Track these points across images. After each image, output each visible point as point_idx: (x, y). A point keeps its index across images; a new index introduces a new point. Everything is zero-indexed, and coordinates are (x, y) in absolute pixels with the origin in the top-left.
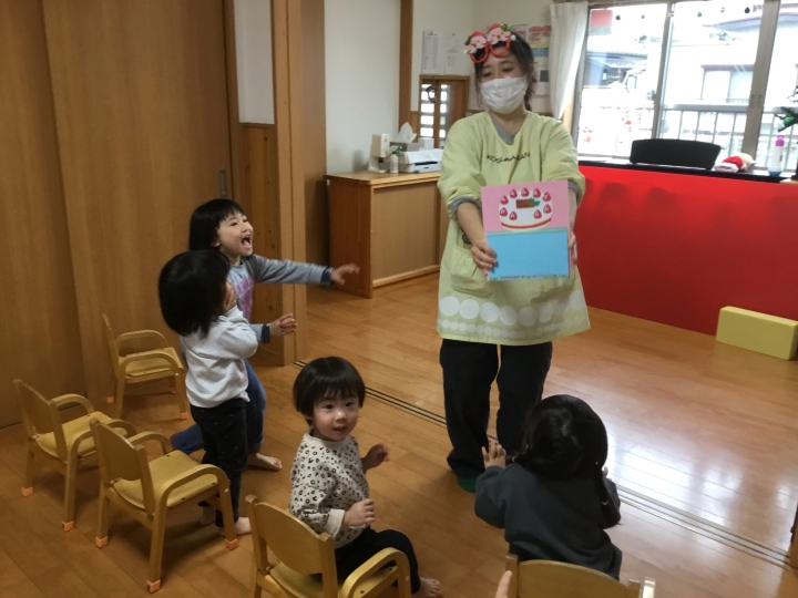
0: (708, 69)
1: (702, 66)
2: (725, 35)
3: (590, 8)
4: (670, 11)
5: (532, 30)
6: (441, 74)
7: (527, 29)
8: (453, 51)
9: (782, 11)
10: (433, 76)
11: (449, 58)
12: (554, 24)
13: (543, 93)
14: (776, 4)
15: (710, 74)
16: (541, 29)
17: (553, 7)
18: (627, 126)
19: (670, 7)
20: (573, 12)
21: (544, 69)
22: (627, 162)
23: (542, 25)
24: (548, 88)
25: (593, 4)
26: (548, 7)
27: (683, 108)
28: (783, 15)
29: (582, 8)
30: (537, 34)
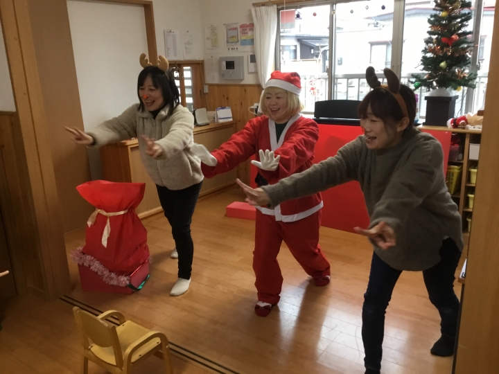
0: (372, 44)
1: (369, 43)
2: (377, 23)
3: (278, 10)
4: (333, 10)
5: (241, 27)
6: (182, 59)
7: (238, 26)
8: (189, 43)
9: (407, 8)
10: (176, 62)
11: (186, 48)
12: (255, 21)
13: (253, 71)
14: (402, 3)
15: (374, 47)
16: (248, 26)
17: (253, 10)
18: (312, 91)
19: (332, 7)
20: (267, 13)
21: (252, 54)
22: (312, 117)
23: (248, 24)
24: (256, 67)
25: (280, 7)
26: (250, 11)
27: (348, 77)
28: (407, 10)
29: (272, 10)
30: (246, 30)
